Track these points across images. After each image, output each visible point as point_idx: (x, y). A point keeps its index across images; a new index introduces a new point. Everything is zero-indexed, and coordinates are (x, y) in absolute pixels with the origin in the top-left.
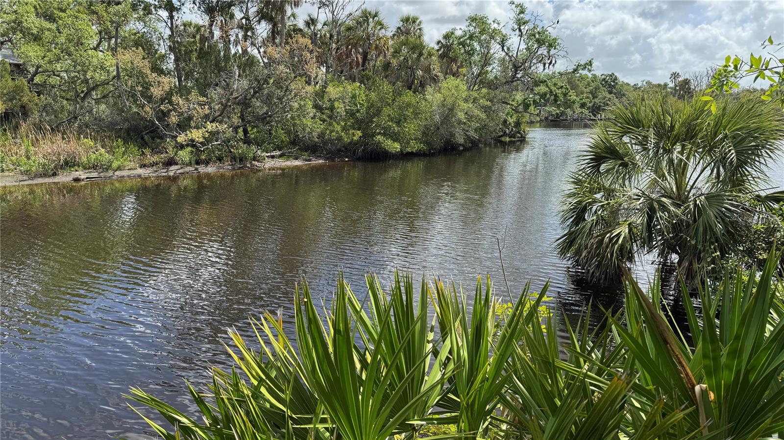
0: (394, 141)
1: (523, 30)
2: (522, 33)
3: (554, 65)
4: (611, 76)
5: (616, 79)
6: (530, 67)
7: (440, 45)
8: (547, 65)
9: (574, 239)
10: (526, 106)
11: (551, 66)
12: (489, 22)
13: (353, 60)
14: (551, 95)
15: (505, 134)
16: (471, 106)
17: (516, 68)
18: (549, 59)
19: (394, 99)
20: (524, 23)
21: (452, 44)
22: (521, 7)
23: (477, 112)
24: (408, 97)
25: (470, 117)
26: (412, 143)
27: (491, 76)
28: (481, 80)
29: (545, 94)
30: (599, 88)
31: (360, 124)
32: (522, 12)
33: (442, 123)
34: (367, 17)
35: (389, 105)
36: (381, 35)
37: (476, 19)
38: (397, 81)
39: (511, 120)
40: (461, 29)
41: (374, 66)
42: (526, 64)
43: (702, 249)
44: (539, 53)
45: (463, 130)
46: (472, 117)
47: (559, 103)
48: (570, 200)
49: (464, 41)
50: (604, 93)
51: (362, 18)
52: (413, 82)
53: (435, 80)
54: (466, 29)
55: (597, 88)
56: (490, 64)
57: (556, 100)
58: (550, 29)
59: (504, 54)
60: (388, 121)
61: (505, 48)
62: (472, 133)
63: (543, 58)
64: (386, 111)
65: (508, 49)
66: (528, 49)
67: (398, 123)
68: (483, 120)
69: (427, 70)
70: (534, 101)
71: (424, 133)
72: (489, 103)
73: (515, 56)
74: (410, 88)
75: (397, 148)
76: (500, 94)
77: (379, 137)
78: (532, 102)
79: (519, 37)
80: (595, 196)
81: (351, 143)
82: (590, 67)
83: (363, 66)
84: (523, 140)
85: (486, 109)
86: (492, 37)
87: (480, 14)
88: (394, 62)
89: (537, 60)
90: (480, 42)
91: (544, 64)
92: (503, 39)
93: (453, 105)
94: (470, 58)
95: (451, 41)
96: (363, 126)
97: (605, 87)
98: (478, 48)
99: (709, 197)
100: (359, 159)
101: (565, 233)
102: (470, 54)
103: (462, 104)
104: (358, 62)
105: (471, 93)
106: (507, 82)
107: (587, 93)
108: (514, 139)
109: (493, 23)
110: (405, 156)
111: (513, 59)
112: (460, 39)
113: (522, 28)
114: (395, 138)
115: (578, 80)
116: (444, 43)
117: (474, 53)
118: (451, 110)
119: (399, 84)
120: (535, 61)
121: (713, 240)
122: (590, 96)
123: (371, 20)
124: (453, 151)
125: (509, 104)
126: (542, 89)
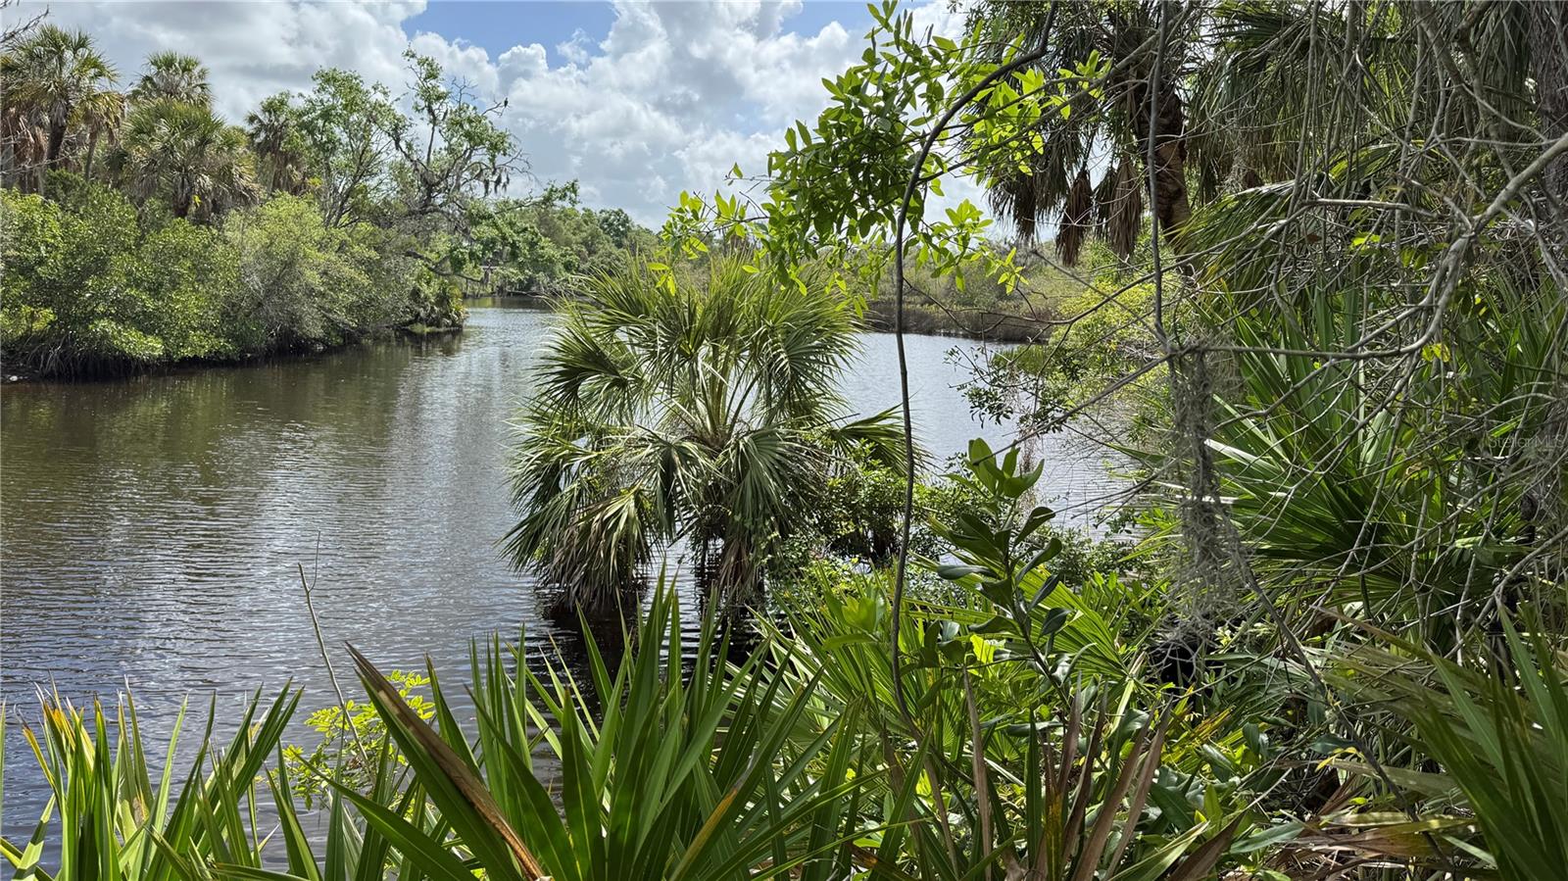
0: (147, 331)
1: (436, 112)
2: (435, 118)
3: (505, 186)
4: (617, 214)
5: (627, 220)
6: (458, 187)
7: (256, 125)
8: (492, 186)
9: (541, 530)
10: (458, 264)
11: (499, 188)
12: (364, 88)
13: (25, 141)
14: (504, 245)
15: (417, 319)
16: (333, 259)
17: (430, 187)
18: (494, 173)
19: (142, 237)
20: (439, 98)
21: (285, 125)
22: (429, 64)
23: (348, 271)
24: (180, 233)
25: (335, 283)
26: (194, 337)
27: (376, 199)
28: (351, 205)
29: (493, 241)
30: (598, 236)
31: (46, 293)
32: (432, 75)
33: (269, 293)
34: (58, 47)
35: (127, 249)
36: (98, 91)
37: (335, 80)
38: (147, 196)
39: (429, 291)
40: (301, 95)
41: (88, 158)
42: (450, 180)
43: (752, 527)
44: (474, 159)
45: (320, 308)
46: (339, 281)
47: (520, 259)
48: (528, 453)
49: (312, 122)
50: (607, 246)
51: (44, 46)
52: (188, 201)
53: (244, 198)
54: (314, 97)
55: (594, 236)
56: (373, 175)
57: (514, 255)
58: (492, 116)
59: (400, 155)
60: (127, 286)
61: (402, 144)
62: (341, 317)
63: (482, 170)
64: (120, 263)
65: (409, 146)
66: (450, 150)
67: (155, 290)
68: (364, 288)
69: (224, 175)
70: (472, 254)
71: (224, 314)
72: (373, 254)
73: (424, 161)
74: (182, 212)
75: (153, 349)
76: (398, 236)
77: (103, 323)
78: (467, 256)
79: (431, 125)
80: (574, 442)
81: (22, 338)
82: (573, 195)
83: (52, 156)
84: (457, 331)
85: (369, 266)
86: (372, 119)
87: (343, 70)
88: (138, 155)
89: (472, 174)
90: (347, 125)
91: (487, 183)
92: (397, 126)
93: (293, 254)
94: (327, 158)
95: (282, 119)
96: (60, 297)
97: (608, 233)
98: (345, 139)
99: (758, 437)
100: (49, 377)
101: (523, 519)
102: (328, 148)
103: (313, 252)
104: (39, 149)
105: (333, 231)
106: (411, 213)
107: (577, 243)
108: (437, 330)
109: (372, 91)
110: (177, 367)
111: (420, 167)
112: (300, 116)
113: (435, 106)
114: (147, 324)
115: (559, 218)
116: (266, 122)
117: (334, 148)
118: (289, 265)
119: (153, 203)
120: (466, 175)
121: (768, 511)
122: (584, 250)
123: (68, 54)
124: (299, 354)
125: (421, 257)
126: (486, 231)
